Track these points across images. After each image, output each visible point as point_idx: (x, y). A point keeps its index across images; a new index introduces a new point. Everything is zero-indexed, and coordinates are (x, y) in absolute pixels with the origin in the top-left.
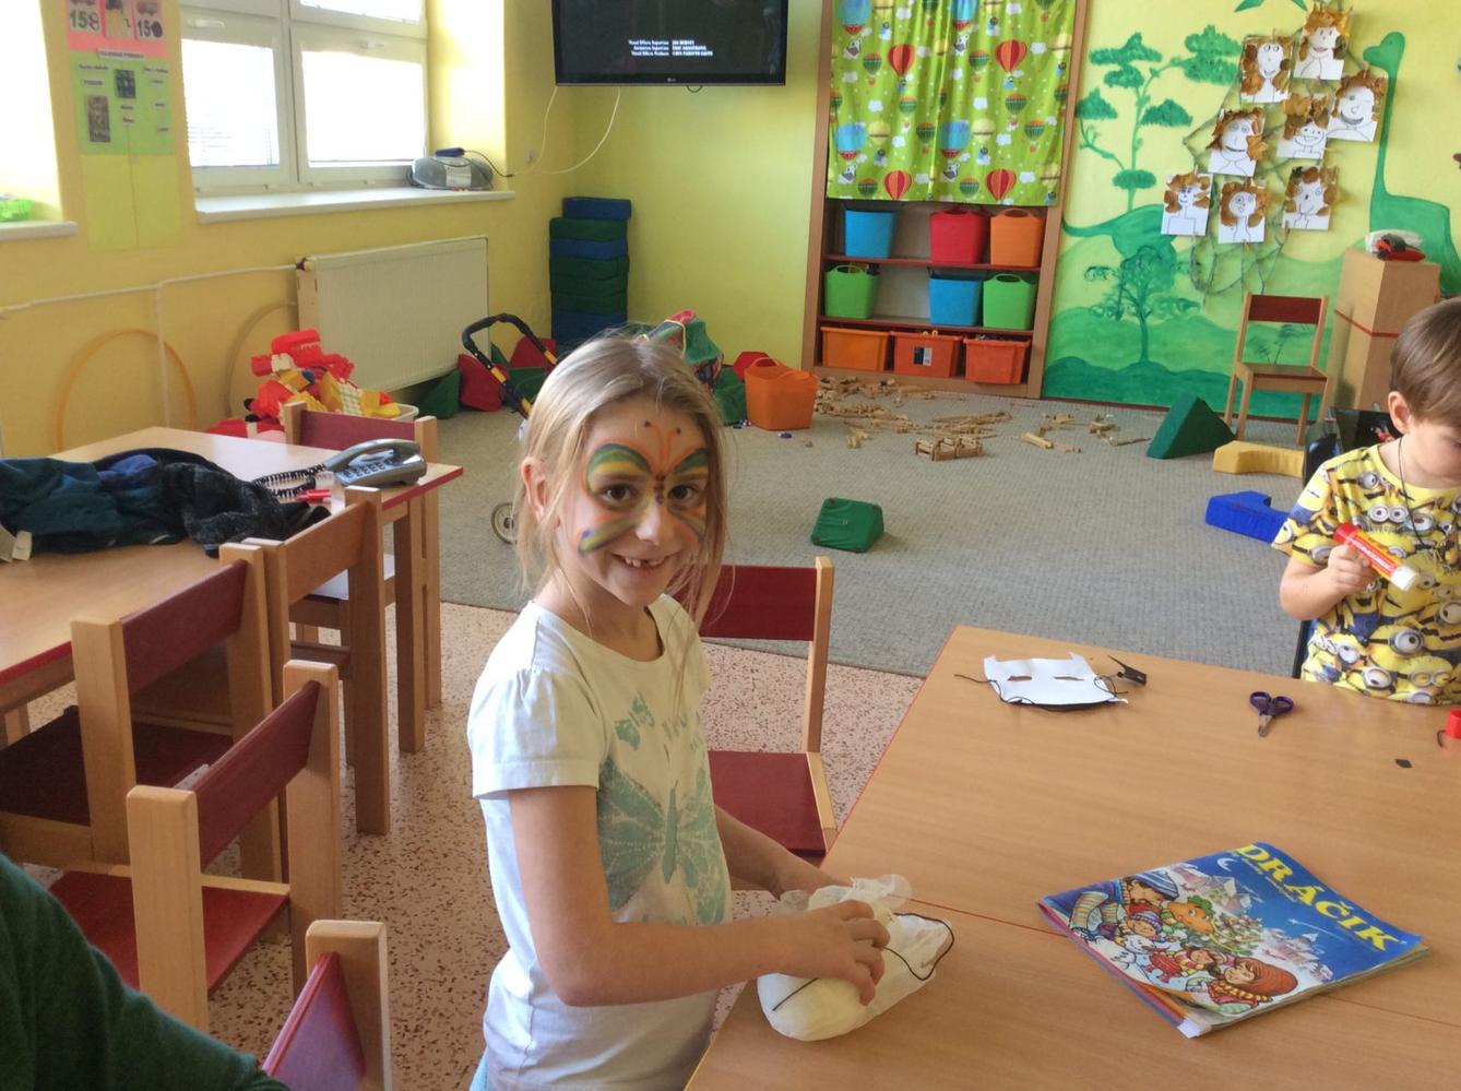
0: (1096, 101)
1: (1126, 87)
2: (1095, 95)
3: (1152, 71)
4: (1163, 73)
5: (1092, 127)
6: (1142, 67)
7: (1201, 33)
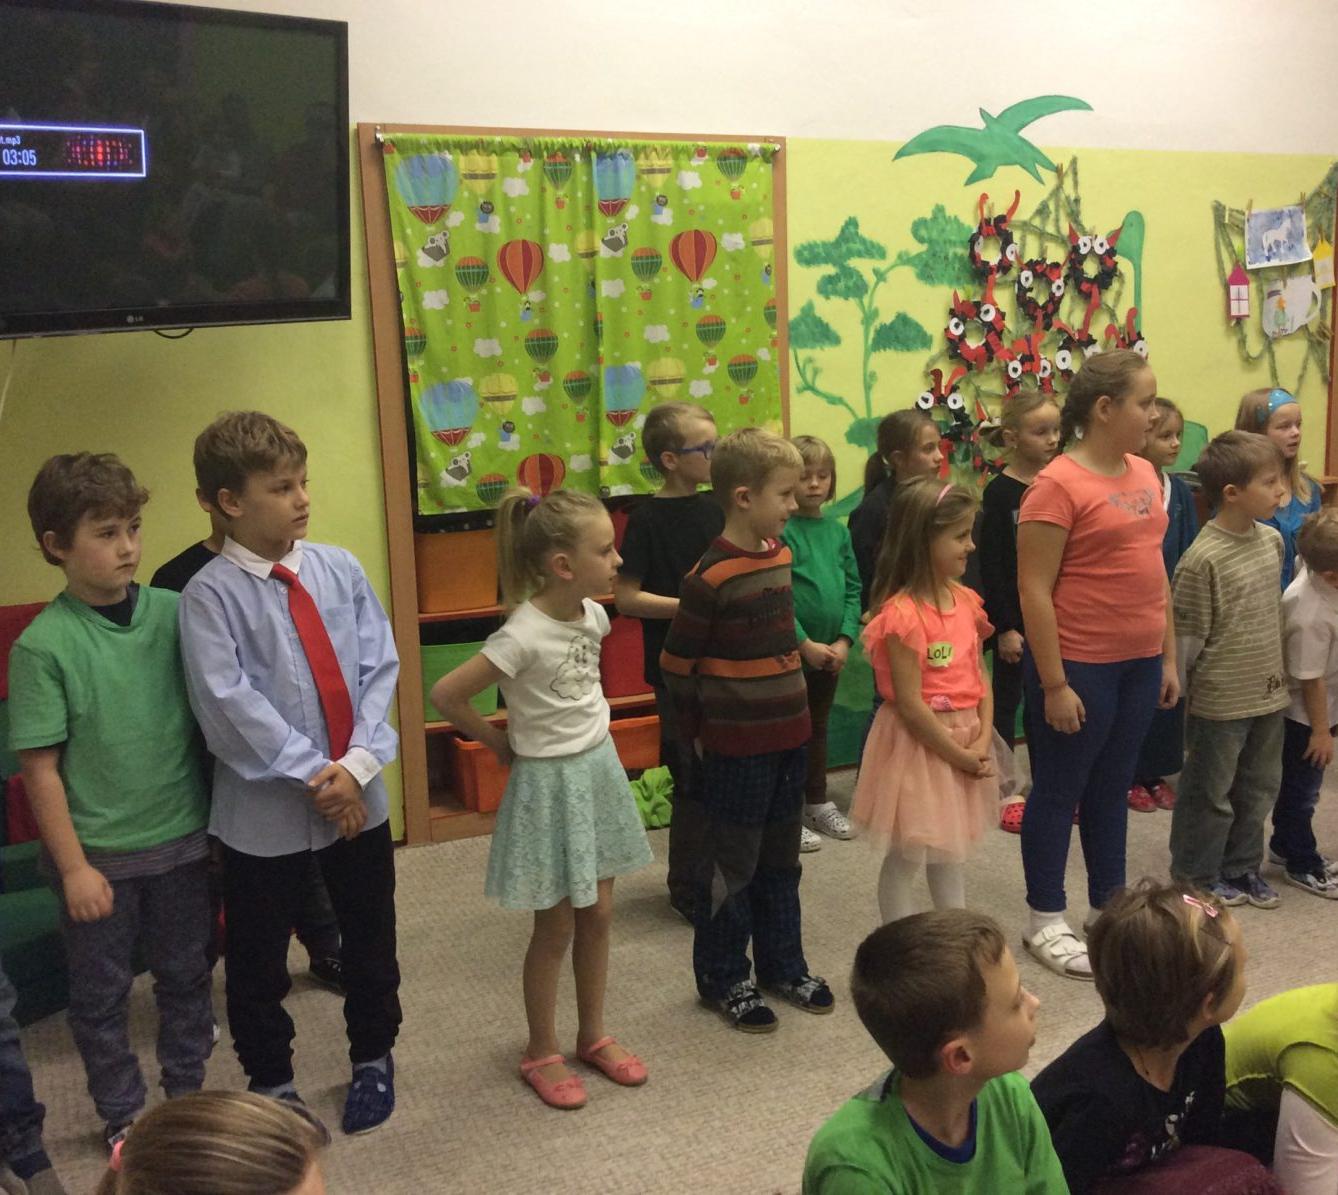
0: (809, 320)
1: (846, 299)
2: (808, 310)
3: (876, 272)
4: (890, 276)
5: (810, 360)
6: (863, 266)
7: (929, 216)
